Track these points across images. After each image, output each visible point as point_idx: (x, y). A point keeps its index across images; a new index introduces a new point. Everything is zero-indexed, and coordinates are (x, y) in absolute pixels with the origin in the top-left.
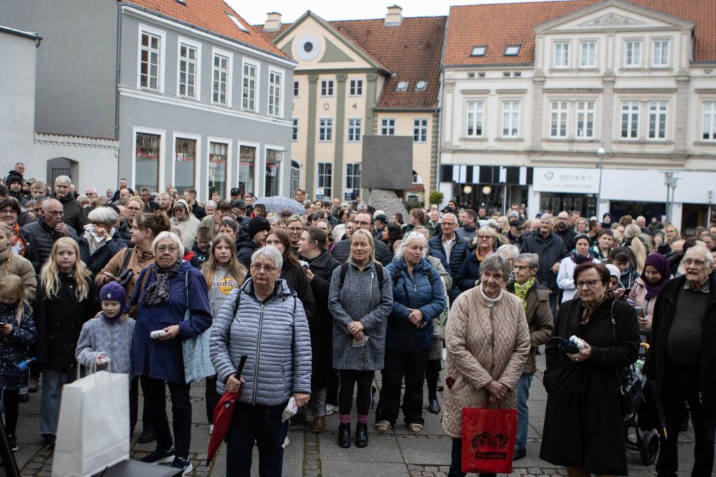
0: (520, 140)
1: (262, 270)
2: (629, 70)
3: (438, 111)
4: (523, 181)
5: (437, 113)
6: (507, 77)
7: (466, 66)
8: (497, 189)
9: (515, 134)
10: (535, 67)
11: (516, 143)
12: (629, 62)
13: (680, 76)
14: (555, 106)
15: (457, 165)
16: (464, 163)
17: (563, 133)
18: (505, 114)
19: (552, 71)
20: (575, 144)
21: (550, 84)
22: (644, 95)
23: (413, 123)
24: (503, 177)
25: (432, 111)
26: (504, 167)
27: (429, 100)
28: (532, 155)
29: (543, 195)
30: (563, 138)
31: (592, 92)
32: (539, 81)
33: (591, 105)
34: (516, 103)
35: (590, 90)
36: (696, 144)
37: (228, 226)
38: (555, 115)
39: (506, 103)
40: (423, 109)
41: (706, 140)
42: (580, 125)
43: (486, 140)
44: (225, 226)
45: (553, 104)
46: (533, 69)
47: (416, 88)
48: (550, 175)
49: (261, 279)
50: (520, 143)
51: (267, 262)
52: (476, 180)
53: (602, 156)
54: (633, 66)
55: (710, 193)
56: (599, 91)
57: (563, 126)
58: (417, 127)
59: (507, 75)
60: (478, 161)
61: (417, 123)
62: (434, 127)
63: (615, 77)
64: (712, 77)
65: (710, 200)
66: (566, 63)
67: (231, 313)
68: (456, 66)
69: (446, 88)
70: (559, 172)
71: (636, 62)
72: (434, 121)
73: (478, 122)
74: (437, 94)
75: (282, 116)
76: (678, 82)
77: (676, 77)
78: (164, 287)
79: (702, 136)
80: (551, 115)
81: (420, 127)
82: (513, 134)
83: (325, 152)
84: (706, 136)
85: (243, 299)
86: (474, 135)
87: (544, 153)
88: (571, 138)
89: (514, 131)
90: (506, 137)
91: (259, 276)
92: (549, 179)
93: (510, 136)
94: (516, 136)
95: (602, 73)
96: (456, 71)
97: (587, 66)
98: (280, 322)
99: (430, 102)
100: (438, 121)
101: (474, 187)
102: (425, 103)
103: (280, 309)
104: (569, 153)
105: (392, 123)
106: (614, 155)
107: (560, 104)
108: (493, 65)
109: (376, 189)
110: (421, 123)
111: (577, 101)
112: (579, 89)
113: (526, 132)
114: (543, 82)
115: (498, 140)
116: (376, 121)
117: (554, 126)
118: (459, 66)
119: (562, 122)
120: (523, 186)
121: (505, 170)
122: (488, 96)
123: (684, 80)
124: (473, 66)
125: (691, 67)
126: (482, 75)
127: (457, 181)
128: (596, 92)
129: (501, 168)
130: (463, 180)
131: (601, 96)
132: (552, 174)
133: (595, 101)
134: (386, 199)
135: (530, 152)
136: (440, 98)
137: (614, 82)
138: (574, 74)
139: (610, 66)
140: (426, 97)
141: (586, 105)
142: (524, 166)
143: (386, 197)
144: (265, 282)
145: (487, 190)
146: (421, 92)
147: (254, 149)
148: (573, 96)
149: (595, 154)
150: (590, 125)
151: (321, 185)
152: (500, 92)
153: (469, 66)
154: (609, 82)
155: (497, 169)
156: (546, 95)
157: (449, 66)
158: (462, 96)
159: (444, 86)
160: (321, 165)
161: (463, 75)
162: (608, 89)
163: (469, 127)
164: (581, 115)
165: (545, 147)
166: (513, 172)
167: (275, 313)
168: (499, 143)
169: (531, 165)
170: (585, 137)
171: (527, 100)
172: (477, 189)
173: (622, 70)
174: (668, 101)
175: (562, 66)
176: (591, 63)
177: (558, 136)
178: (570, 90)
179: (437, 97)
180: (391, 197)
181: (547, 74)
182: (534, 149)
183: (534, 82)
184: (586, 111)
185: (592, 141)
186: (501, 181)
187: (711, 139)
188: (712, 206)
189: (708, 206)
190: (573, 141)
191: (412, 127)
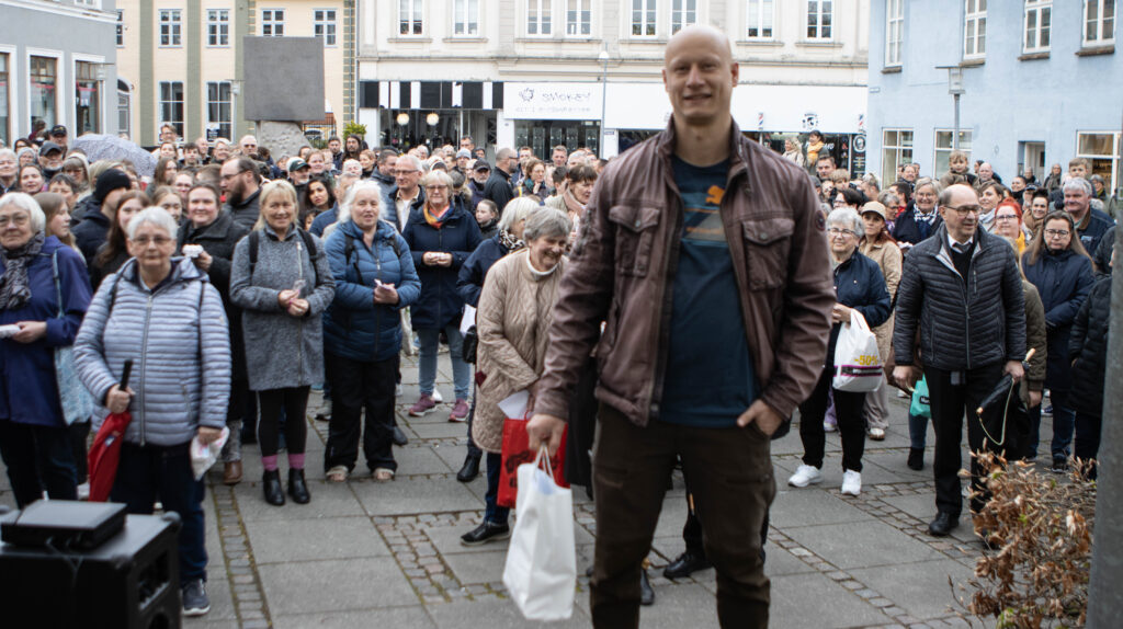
0: (481, 41)
1: (152, 245)
4: (487, 104)
8: (448, 118)
9: (473, 31)
11: (474, 45)
15: (384, 81)
16: (396, 77)
17: (546, 29)
20: (565, 46)
23: (314, 17)
24: (457, 98)
26: (458, 84)
28: (500, 63)
29: (520, 124)
30: (546, 36)
36: (740, 43)
37: (63, 182)
38: (533, 2)
41: (753, 39)
42: (572, 16)
43: (429, 41)
44: (59, 183)
48: (528, 94)
49: (152, 258)
50: (482, 45)
51: (158, 232)
52: (416, 103)
53: (604, 63)
55: (761, 116)
57: (546, 19)
58: (319, 22)
60: (418, 74)
61: (319, 16)
62: (346, 21)
67: (104, 310)
70: (541, 88)
72: (346, 13)
73: (415, 14)
75: (99, 7)
78: (19, 280)
79: (748, 33)
80: (527, 2)
81: (325, 22)
82: (470, 32)
83: (170, 65)
84: (753, 32)
85: (122, 289)
86: (411, 34)
87: (519, 59)
88: (559, 37)
89: (472, 26)
90: (460, 35)
91: (148, 254)
92: (527, 101)
93: (465, 34)
94: (474, 35)
98: (176, 320)
100: (353, 12)
101: (412, 114)
103: (176, 301)
104: (556, 60)
105: (279, 15)
106: (622, 61)
109: (267, 121)
110: (325, 15)
113: (490, 28)
115: (448, 40)
116: (253, 13)
117: (533, 19)
119: (543, 13)
120: (488, 111)
121: (460, 87)
127: (386, 107)
129: (454, 84)
130: (396, 104)
134: (285, 137)
135: (497, 59)
142: (489, 81)
143: (284, 133)
144: (157, 262)
145: (433, 119)
147: (55, 60)
149: (596, 61)
150: (586, 16)
151: (166, 118)
155: (448, 86)
160: (165, 86)
163: (402, 20)
164: (572, 1)
165: (521, 50)
166: (472, 90)
167: (169, 307)
168: (449, 45)
169: (499, 79)
170: (579, 35)
172: (418, 117)
177: (539, 34)
180: (293, 132)
182: (504, 55)
185: (589, 41)
186: (454, 105)
187: (760, 37)
188: (766, 135)
189: (758, 133)
190: (562, 41)
191: (314, 22)
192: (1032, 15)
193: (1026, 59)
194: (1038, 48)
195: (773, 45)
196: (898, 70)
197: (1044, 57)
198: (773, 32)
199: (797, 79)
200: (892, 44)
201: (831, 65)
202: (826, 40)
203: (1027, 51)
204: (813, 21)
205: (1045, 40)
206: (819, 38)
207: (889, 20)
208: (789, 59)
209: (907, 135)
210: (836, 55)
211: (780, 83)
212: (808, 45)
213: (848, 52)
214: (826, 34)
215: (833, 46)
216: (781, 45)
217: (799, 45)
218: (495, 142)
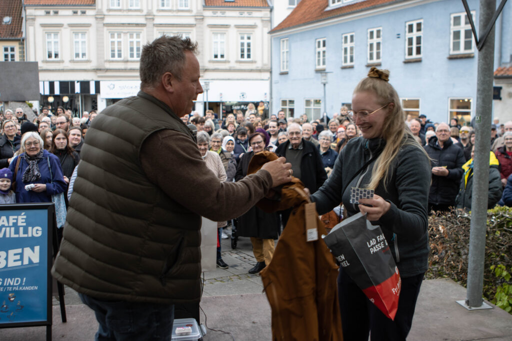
0: (88, 61)
2: (163, 11)
3: (23, 40)
4: (92, 91)
5: (22, 42)
6: (75, 14)
7: (43, 5)
8: (72, 99)
9: (84, 57)
10: (96, 7)
11: (85, 64)
12: (163, 5)
13: (197, 16)
14: (112, 36)
16: (46, 79)
17: (120, 56)
18: (76, 42)
19: (109, 10)
20: (129, 64)
21: (108, 20)
22: (175, 28)
23: (3, 50)
24: (78, 89)
25: (19, 40)
26: (78, 82)
27: (14, 31)
28: (98, 72)
29: (108, 100)
30: (120, 59)
31: (139, 26)
32: (100, 17)
33: (138, 36)
34: (83, 34)
35: (137, 25)
36: (210, 61)
38: (113, 43)
39: (76, 34)
40: (10, 38)
41: (216, 59)
42: (132, 50)
43: (62, 62)
45: (111, 34)
46: (95, 9)
47: (3, 22)
48: (112, 86)
50: (89, 63)
52: (57, 91)
54: (165, 8)
55: (221, 94)
56: (144, 25)
57: (119, 51)
58: (6, 53)
59: (75, 13)
60: (58, 78)
61: (6, 49)
62: (20, 52)
63: (154, 16)
64: (217, 17)
65: (221, 99)
66: (119, 5)
68: (35, 5)
69: (28, 22)
70: (118, 83)
71: (168, 5)
72: (20, 48)
73: (55, 49)
74: (21, 26)
76: (196, 19)
77: (195, 16)
79: (213, 56)
80: (110, 43)
81: (9, 53)
82: (83, 57)
84: (216, 56)
86: (53, 58)
87: (107, 70)
88: (126, 59)
89: (84, 55)
90: (77, 59)
92: (112, 89)
93: (80, 58)
94: (84, 59)
95: (145, 13)
96: (35, 9)
97: (134, 8)
99: (15, 33)
100: (23, 48)
101: (55, 97)
102: (11, 34)
104: (125, 70)
107: (116, 35)
108: (64, 5)
110: (9, 50)
111: (128, 32)
112: (129, 24)
113: (92, 55)
114: (103, 19)
115: (72, 61)
117: (113, 51)
118: (37, 5)
119: (118, 48)
120: (93, 95)
121: (79, 84)
122: (62, 29)
123: (201, 19)
124: (48, 5)
125: (204, 10)
126: (56, 13)
127: (43, 94)
128: (141, 26)
129: (76, 82)
130: (47, 92)
131: (145, 29)
132: (114, 85)
133: (141, 32)
135: (97, 70)
136: (23, 30)
137: (153, 19)
138: (125, 13)
139: (150, 8)
140: (12, 29)
141: (135, 35)
142: (93, 80)
145: (66, 99)
146: (7, 25)
148: (125, 29)
150: (138, 50)
152: (71, 25)
153: (45, 5)
154: (150, 19)
155: (73, 83)
156: (105, 28)
157: (29, 5)
158: (42, 29)
159: (26, 20)
161: (41, 12)
162: (150, 24)
163: (49, 52)
164: (132, 43)
165: (108, 66)
166: (85, 85)
168: (72, 64)
169: (98, 79)
170: (135, 58)
171: (92, 31)
172: (58, 98)
173: (159, 11)
174: (190, 33)
175: (116, 7)
176: (137, 5)
177: (116, 58)
178: (123, 25)
179: (21, 29)
181: (106, 13)
182: (100, 68)
183: (96, 18)
184: (135, 40)
186: (76, 92)
187: (219, 58)
188: (223, 103)
189: (220, 103)
190: (127, 61)
191: (3, 53)
192: (346, 50)
193: (344, 68)
194: (349, 63)
195: (225, 62)
196: (286, 73)
197: (352, 67)
198: (225, 56)
199: (236, 78)
200: (283, 62)
201: (251, 71)
202: (249, 59)
203: (344, 65)
204: (242, 51)
205: (352, 60)
206: (246, 59)
207: (282, 51)
208: (233, 68)
209: (291, 102)
210: (253, 66)
211: (229, 79)
212: (241, 62)
213: (259, 65)
214: (249, 56)
215: (252, 62)
216: (229, 62)
217: (238, 62)
218: (97, 109)
